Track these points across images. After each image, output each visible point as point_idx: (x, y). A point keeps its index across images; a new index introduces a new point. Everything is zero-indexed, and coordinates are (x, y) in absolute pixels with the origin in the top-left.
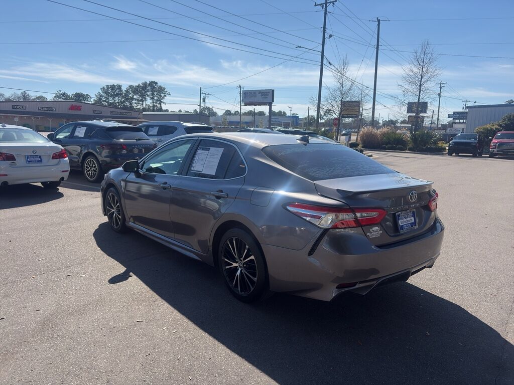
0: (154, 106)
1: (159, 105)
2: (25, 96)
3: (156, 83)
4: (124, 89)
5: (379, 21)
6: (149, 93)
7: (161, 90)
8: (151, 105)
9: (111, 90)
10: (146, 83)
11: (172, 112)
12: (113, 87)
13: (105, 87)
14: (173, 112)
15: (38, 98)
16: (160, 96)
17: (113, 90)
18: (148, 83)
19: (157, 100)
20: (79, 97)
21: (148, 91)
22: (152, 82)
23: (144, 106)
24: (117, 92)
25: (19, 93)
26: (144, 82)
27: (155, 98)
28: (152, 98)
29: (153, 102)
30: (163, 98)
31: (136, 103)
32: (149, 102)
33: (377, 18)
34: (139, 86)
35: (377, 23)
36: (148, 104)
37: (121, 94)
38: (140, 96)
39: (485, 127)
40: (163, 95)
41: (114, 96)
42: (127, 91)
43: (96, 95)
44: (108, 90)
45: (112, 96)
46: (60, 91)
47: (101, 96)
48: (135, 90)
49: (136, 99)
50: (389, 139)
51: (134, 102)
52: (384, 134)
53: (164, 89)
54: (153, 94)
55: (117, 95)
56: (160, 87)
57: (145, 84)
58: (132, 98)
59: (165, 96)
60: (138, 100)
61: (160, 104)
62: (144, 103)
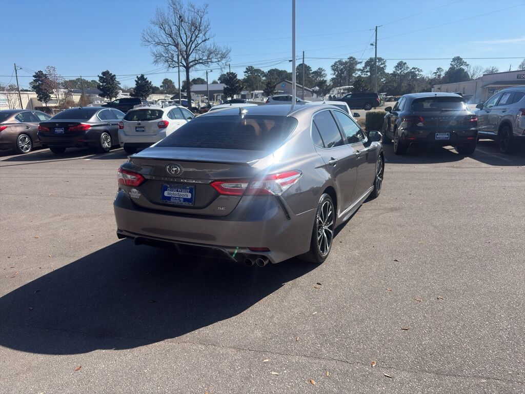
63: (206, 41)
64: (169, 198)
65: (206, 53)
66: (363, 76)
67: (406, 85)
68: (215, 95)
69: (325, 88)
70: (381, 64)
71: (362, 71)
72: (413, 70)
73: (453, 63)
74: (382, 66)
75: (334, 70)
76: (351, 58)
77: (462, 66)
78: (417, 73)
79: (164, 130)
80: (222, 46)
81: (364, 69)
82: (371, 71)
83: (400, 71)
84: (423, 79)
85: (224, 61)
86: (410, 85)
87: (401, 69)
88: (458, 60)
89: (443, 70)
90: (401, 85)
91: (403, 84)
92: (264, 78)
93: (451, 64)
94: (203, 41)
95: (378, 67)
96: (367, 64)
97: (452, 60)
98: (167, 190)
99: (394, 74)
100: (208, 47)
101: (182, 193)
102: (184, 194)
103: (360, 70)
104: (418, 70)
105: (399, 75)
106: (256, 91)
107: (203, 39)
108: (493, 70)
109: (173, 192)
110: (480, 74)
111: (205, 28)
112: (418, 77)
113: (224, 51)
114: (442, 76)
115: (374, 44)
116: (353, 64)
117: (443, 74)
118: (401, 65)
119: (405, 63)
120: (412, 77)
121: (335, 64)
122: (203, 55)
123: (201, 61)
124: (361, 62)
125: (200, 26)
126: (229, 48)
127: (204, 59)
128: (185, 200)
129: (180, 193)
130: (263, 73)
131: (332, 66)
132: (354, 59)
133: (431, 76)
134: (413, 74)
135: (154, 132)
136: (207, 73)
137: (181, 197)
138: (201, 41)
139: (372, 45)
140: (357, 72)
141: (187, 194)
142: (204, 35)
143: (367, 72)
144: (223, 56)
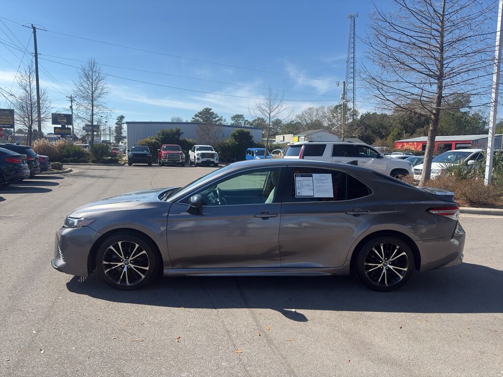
5: (34, 28)
33: (32, 25)
35: (32, 30)
39: (146, 140)
50: (69, 152)
52: (62, 147)
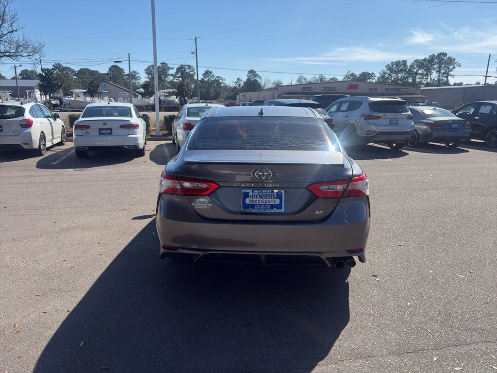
0: (439, 80)
1: (445, 79)
2: (321, 79)
3: (445, 55)
4: (409, 64)
6: (435, 66)
7: (451, 61)
8: (436, 79)
9: (396, 66)
10: (434, 55)
11: (466, 85)
12: (398, 63)
13: (390, 65)
14: (469, 85)
15: (331, 79)
16: (449, 68)
17: (398, 67)
18: (436, 55)
19: (444, 73)
20: (365, 76)
21: (435, 64)
22: (441, 54)
23: (429, 80)
24: (401, 68)
25: (317, 77)
26: (431, 54)
27: (442, 71)
28: (439, 72)
29: (439, 76)
30: (451, 71)
31: (419, 78)
32: (434, 76)
34: (425, 60)
36: (432, 78)
37: (405, 70)
38: (425, 70)
40: (451, 67)
41: (397, 73)
42: (412, 66)
43: (380, 73)
44: (393, 67)
45: (395, 72)
46: (350, 72)
47: (385, 73)
48: (420, 64)
49: (420, 74)
51: (418, 76)
53: (454, 60)
54: (440, 67)
55: (401, 71)
56: (450, 58)
57: (432, 58)
58: (416, 74)
59: (454, 68)
60: (422, 74)
61: (447, 77)
62: (429, 77)
63: (13, 33)
64: (253, 206)
65: (14, 45)
66: (175, 81)
67: (213, 91)
68: (28, 92)
69: (150, 90)
70: (191, 71)
71: (174, 76)
72: (217, 79)
73: (249, 75)
74: (191, 73)
75: (148, 74)
76: (163, 63)
77: (256, 78)
78: (221, 81)
79: (28, 130)
80: (33, 40)
81: (176, 75)
82: (182, 76)
83: (207, 78)
84: (226, 87)
85: (36, 56)
86: (216, 91)
87: (208, 77)
88: (252, 72)
89: (242, 80)
90: (209, 91)
91: (211, 91)
92: (74, 77)
93: (248, 76)
94: (9, 33)
95: (188, 74)
96: (179, 70)
97: (248, 72)
98: (248, 198)
99: (202, 81)
100: (16, 39)
101: (268, 200)
102: (270, 200)
103: (172, 75)
104: (222, 79)
105: (207, 82)
106: (76, 90)
107: (10, 30)
108: (279, 82)
109: (256, 199)
110: (270, 85)
111: (12, 19)
112: (222, 85)
113: (36, 45)
114: (241, 86)
115: (195, 53)
116: (165, 69)
117: (242, 84)
118: (207, 73)
119: (211, 72)
120: (217, 84)
121: (148, 68)
122: (10, 48)
123: (8, 54)
124: (173, 68)
125: (3, 15)
126: (42, 43)
127: (11, 51)
128: (272, 206)
129: (265, 199)
130: (73, 71)
131: (146, 70)
132: (166, 64)
133: (232, 85)
134: (217, 82)
135: (16, 132)
136: (15, 68)
137: (267, 203)
138: (7, 32)
139: (193, 53)
140: (169, 77)
141: (274, 200)
142: (11, 26)
143: (179, 77)
144: (35, 51)
